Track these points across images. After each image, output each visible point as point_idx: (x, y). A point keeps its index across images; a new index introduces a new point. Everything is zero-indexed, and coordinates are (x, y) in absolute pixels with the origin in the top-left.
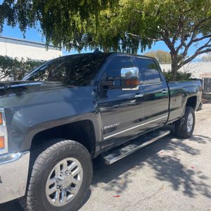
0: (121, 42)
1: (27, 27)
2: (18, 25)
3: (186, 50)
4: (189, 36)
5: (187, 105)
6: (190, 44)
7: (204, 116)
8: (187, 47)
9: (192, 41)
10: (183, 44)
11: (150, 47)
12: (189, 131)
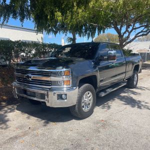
0: (84, 28)
1: (25, 20)
2: (19, 18)
3: (129, 35)
4: (131, 25)
5: (134, 70)
6: (131, 31)
7: (142, 77)
8: (130, 33)
9: (133, 29)
10: (127, 30)
11: (104, 32)
12: (135, 84)
